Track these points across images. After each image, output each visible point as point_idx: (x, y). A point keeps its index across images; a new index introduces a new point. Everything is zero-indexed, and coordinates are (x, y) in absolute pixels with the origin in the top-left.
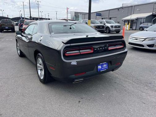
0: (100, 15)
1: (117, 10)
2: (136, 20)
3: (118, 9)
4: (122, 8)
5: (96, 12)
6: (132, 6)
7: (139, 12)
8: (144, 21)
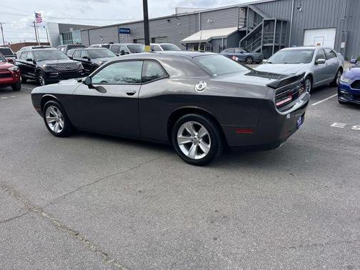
0: (129, 33)
1: (166, 21)
2: (210, 42)
3: (168, 19)
4: (176, 17)
5: (118, 25)
6: (196, 14)
7: (213, 26)
8: (226, 44)
